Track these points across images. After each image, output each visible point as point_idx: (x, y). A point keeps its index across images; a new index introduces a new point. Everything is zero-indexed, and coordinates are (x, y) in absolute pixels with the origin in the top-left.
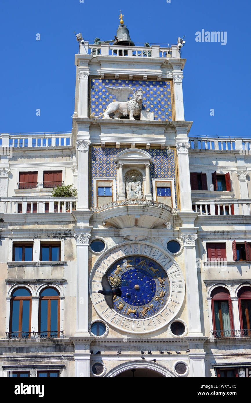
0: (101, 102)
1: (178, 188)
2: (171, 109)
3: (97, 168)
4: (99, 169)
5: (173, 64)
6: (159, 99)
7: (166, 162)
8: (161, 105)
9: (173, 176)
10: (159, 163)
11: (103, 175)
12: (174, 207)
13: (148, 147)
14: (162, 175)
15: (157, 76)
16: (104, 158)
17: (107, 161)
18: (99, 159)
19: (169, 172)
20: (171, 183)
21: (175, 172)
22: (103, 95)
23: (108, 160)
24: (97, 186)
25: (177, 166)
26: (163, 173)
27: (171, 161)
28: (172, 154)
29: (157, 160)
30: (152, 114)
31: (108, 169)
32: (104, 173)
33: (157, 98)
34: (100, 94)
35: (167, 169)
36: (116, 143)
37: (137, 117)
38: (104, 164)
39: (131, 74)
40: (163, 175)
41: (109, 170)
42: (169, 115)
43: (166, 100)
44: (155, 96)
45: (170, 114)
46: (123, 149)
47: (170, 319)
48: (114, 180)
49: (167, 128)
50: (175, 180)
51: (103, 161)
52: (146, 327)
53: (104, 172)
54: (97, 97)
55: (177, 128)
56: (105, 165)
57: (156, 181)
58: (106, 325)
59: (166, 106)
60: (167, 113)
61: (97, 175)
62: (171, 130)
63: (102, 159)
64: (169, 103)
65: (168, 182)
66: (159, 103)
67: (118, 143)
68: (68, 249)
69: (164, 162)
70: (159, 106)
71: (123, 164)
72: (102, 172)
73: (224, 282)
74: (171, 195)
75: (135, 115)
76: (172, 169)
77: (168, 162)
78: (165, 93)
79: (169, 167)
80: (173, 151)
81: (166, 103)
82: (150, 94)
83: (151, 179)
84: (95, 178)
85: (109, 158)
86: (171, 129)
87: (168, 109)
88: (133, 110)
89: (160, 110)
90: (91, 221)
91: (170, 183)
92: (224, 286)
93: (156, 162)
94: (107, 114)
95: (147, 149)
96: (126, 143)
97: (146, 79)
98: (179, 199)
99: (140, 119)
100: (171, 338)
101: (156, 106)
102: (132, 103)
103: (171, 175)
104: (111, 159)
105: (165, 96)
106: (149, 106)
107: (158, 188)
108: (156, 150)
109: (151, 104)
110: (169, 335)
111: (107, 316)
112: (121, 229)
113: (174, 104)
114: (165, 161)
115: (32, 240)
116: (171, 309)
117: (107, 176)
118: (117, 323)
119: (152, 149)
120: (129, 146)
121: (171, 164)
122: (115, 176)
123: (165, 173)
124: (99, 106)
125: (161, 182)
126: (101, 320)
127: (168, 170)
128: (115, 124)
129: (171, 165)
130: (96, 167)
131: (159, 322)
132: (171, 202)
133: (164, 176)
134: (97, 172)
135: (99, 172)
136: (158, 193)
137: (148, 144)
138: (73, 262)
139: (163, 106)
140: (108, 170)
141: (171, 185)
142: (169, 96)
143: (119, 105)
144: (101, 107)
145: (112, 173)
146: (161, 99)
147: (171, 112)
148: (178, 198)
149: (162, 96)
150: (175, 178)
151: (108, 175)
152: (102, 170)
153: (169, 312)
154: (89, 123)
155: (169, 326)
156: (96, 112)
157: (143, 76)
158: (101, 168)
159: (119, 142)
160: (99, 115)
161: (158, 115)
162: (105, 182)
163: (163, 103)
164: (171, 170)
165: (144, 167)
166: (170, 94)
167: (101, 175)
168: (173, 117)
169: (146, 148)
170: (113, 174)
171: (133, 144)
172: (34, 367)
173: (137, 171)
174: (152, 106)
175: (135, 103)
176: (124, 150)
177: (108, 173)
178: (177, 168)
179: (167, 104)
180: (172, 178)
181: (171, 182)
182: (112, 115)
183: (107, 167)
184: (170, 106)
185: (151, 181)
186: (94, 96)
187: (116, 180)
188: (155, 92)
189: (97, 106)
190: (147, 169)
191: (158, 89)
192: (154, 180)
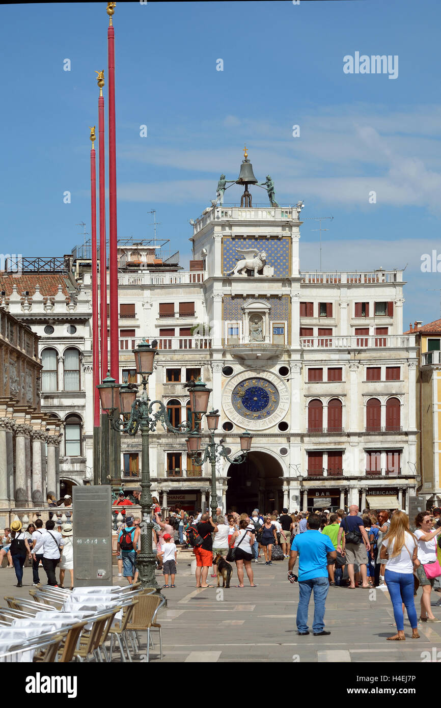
0: (231, 259)
1: (290, 328)
5: (292, 226)
6: (279, 255)
7: (281, 307)
9: (287, 318)
10: (276, 309)
12: (286, 343)
14: (278, 318)
15: (278, 235)
16: (234, 305)
17: (236, 308)
18: (230, 306)
21: (289, 315)
22: (233, 252)
24: (228, 327)
25: (290, 311)
26: (279, 316)
27: (285, 307)
28: (287, 301)
29: (275, 306)
30: (273, 269)
32: (233, 318)
33: (277, 254)
34: (231, 251)
36: (243, 294)
37: (261, 272)
39: (257, 235)
41: (237, 315)
42: (286, 268)
43: (285, 255)
44: (276, 252)
47: (279, 421)
48: (241, 323)
49: (285, 281)
51: (232, 308)
52: (261, 425)
53: (233, 316)
54: (228, 254)
55: (293, 281)
56: (234, 311)
57: (273, 323)
58: (234, 425)
59: (284, 261)
60: (285, 267)
63: (232, 306)
64: (287, 258)
65: (283, 323)
66: (279, 258)
68: (206, 374)
70: (279, 261)
71: (248, 312)
73: (319, 396)
74: (284, 334)
75: (259, 270)
78: (284, 249)
79: (284, 311)
80: (288, 298)
82: (272, 251)
84: (226, 321)
85: (237, 305)
86: (288, 282)
87: (285, 263)
88: (257, 267)
89: (279, 264)
90: (224, 355)
92: (318, 398)
94: (237, 271)
96: (251, 294)
97: (269, 238)
99: (262, 274)
100: (279, 433)
101: (276, 261)
102: (257, 262)
103: (285, 318)
104: (239, 306)
105: (284, 252)
106: (270, 262)
107: (274, 328)
108: (275, 299)
109: (272, 260)
110: (277, 430)
111: (234, 419)
112: (245, 359)
113: (291, 259)
115: (179, 367)
116: (280, 414)
118: (241, 423)
119: (272, 299)
120: (253, 296)
121: (285, 309)
122: (242, 320)
125: (277, 323)
126: (229, 421)
127: (283, 314)
128: (242, 280)
130: (227, 313)
131: (270, 422)
132: (283, 339)
133: (280, 319)
134: (228, 316)
136: (273, 332)
137: (269, 295)
138: (210, 382)
139: (281, 261)
141: (285, 326)
142: (287, 252)
144: (231, 263)
145: (239, 317)
146: (281, 254)
148: (290, 335)
149: (281, 252)
150: (288, 320)
151: (237, 319)
152: (231, 315)
153: (278, 416)
154: (222, 280)
155: (277, 425)
156: (227, 268)
159: (246, 294)
161: (278, 269)
163: (282, 258)
164: (285, 314)
165: (264, 313)
166: (288, 250)
167: (231, 319)
168: (290, 270)
169: (267, 298)
170: (241, 318)
171: (257, 295)
172: (184, 450)
173: (259, 315)
175: (259, 261)
177: (236, 317)
179: (285, 259)
180: (286, 320)
181: (284, 323)
182: (240, 272)
183: (236, 313)
184: (287, 261)
185: (270, 323)
186: (226, 254)
187: (243, 323)
188: (276, 249)
189: (228, 262)
190: (267, 315)
191: (278, 246)
192: (271, 322)
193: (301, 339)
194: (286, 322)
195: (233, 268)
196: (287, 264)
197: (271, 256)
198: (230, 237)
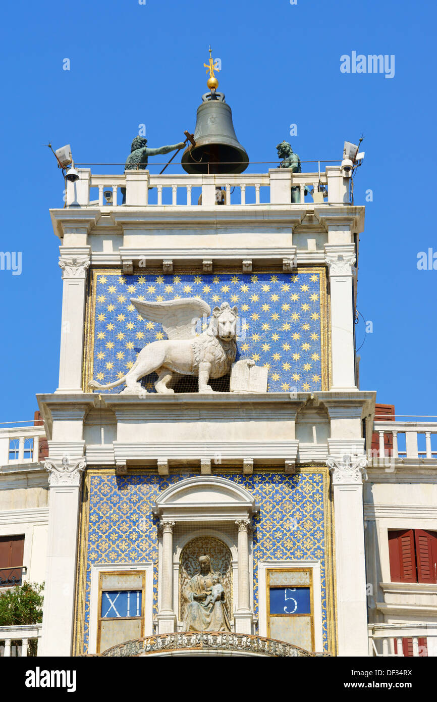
0: (123, 343)
1: (331, 587)
2: (319, 352)
3: (104, 536)
4: (109, 539)
5: (327, 223)
6: (286, 327)
7: (298, 510)
8: (291, 342)
9: (319, 553)
10: (278, 516)
11: (119, 555)
13: (247, 470)
14: (287, 549)
15: (281, 260)
16: (125, 505)
17: (132, 514)
18: (111, 508)
19: (309, 540)
20: (311, 574)
21: (325, 539)
22: (127, 321)
23: (135, 512)
24: (100, 588)
25: (330, 523)
26: (289, 544)
27: (313, 507)
28: (319, 488)
29: (274, 507)
30: (264, 371)
31: (134, 536)
32: (121, 550)
33: (279, 323)
34: (121, 318)
35: (302, 531)
36: (156, 461)
37: (221, 382)
38: (123, 522)
39: (207, 259)
40: (291, 549)
41: (137, 540)
42: (312, 372)
43: (306, 327)
44: (275, 317)
45: (316, 369)
46: (179, 476)
48: (149, 571)
49: (305, 411)
50: (323, 563)
51: (121, 514)
53: (123, 546)
54: (110, 327)
55: (333, 410)
56: (125, 527)
57: (269, 570)
59: (306, 346)
60: (307, 367)
61: (103, 555)
62: (316, 416)
63: (119, 508)
64: (314, 336)
65: (303, 570)
66: (286, 337)
67: (162, 461)
69: (294, 513)
70: (286, 347)
71: (174, 523)
72: (118, 546)
75: (215, 376)
76: (315, 531)
77: (306, 511)
78: (305, 307)
79: (308, 526)
80: (322, 478)
81: (306, 337)
82: (262, 314)
83: (254, 564)
84: (95, 566)
85: (138, 505)
86: (317, 413)
87: (310, 353)
88: (208, 365)
89: (286, 357)
91: (308, 573)
93: (271, 511)
94: (136, 378)
95: (246, 475)
96: (186, 460)
97: (250, 269)
98: (332, 622)
99: (228, 391)
101: (276, 347)
102: (206, 344)
103: (312, 550)
104: (145, 508)
105: (305, 316)
106: (257, 349)
107: (272, 589)
108: (274, 475)
109: (264, 343)
113: (328, 339)
114: (298, 507)
117: (131, 559)
119: (261, 475)
120: (194, 468)
121: (313, 516)
122: (152, 558)
123: (294, 544)
124: (115, 354)
125: (282, 570)
127: (305, 535)
128: (156, 408)
129: (315, 519)
130: (100, 534)
132: (309, 633)
133: (292, 554)
134: (104, 546)
135: (109, 547)
136: (271, 603)
137: (248, 461)
139: (296, 346)
140: (135, 541)
141: (312, 581)
142: (315, 316)
143: (169, 350)
144: (120, 355)
145: (144, 549)
146: (293, 325)
147: (319, 362)
148: (332, 618)
149: (295, 316)
150: (323, 557)
151: (133, 555)
152: (116, 540)
154: (83, 407)
156: (107, 373)
157: (241, 260)
158: (114, 536)
159: (166, 459)
160: (115, 379)
161: (283, 373)
162: (125, 577)
163: (296, 337)
164: (313, 535)
165: (232, 529)
166: (318, 311)
167: (113, 555)
168: (325, 376)
169: (243, 471)
170: (148, 552)
171: (205, 462)
173: (215, 539)
174: (266, 348)
175: (213, 343)
176: (181, 479)
177: (134, 549)
178: (330, 529)
179: (309, 340)
180: (317, 557)
181: (310, 570)
183: (131, 533)
184: (316, 345)
185: (255, 570)
186: (103, 327)
187: (156, 571)
188: (277, 307)
189: (111, 355)
190: (243, 536)
191: (285, 298)
192: (262, 567)
193: (378, 634)
194: (317, 568)
195: (126, 371)
196: (315, 357)
197: (259, 331)
198: (118, 272)
